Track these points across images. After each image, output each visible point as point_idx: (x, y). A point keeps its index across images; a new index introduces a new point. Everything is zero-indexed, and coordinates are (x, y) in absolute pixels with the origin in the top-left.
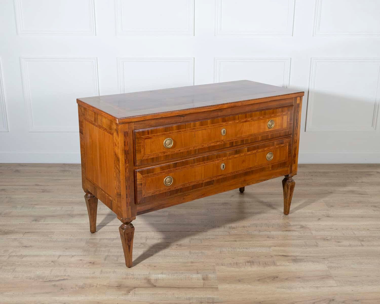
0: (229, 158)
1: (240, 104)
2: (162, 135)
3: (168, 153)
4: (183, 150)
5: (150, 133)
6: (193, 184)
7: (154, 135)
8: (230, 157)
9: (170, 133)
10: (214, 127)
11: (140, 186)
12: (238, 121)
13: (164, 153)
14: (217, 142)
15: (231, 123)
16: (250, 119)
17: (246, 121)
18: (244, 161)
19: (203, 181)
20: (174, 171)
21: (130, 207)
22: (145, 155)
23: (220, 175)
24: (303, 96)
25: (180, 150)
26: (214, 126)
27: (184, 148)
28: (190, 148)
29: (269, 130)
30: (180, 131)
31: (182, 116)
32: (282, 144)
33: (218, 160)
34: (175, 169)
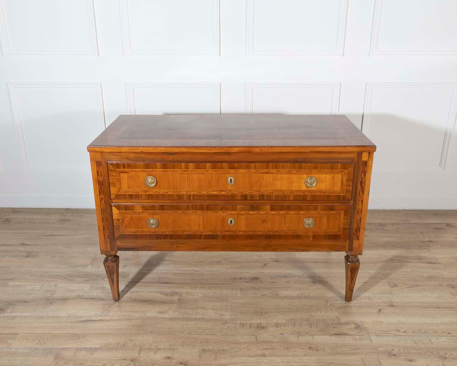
0: (240, 213)
1: (258, 150)
2: (142, 171)
3: (151, 193)
4: (172, 192)
5: (126, 167)
6: (187, 233)
7: (131, 170)
8: (242, 213)
9: (153, 171)
10: (217, 173)
11: (118, 222)
12: (254, 171)
13: (146, 191)
14: (221, 191)
15: (243, 171)
16: (275, 171)
17: (267, 173)
18: (264, 221)
19: (202, 232)
20: (160, 214)
21: (108, 240)
22: (121, 190)
23: (228, 231)
24: (375, 152)
25: (167, 192)
26: (216, 171)
27: (173, 191)
28: (181, 192)
29: (307, 189)
30: (167, 171)
31: (171, 154)
32: (332, 210)
33: (223, 213)
34: (162, 212)
